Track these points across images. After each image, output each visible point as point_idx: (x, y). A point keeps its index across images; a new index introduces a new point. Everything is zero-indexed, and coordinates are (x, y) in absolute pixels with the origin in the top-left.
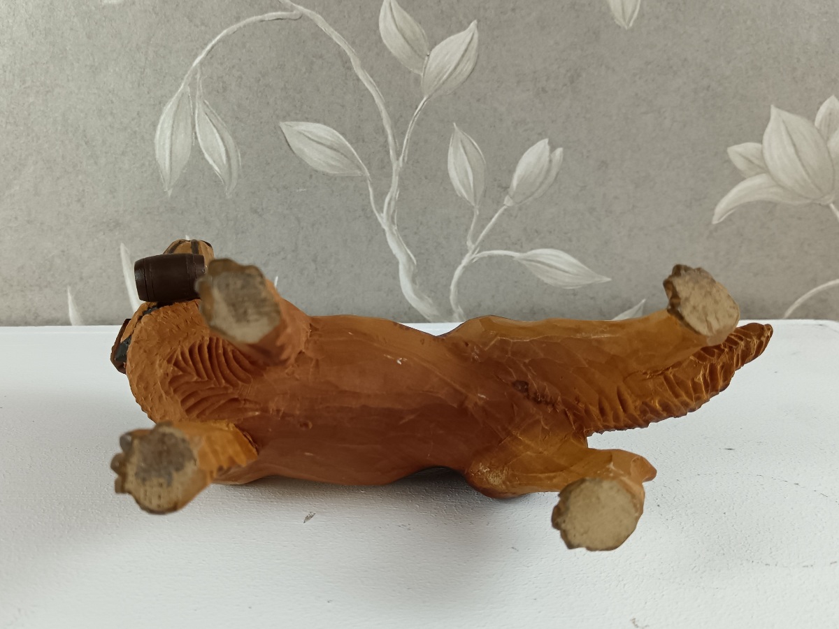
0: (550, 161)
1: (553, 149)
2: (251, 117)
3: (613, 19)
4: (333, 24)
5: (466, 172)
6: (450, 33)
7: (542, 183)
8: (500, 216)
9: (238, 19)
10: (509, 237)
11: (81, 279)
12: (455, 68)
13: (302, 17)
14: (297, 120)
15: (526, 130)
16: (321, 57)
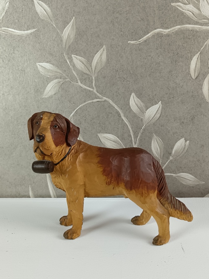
0: (185, 145)
1: (186, 141)
2: (89, 132)
3: (205, 100)
4: (115, 103)
5: (158, 149)
6: (153, 105)
7: (182, 152)
8: (168, 163)
9: (85, 102)
10: (172, 169)
11: (34, 182)
12: (154, 116)
13: (105, 101)
14: (103, 133)
15: (177, 135)
16: (111, 113)
